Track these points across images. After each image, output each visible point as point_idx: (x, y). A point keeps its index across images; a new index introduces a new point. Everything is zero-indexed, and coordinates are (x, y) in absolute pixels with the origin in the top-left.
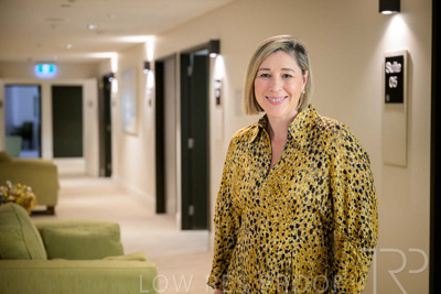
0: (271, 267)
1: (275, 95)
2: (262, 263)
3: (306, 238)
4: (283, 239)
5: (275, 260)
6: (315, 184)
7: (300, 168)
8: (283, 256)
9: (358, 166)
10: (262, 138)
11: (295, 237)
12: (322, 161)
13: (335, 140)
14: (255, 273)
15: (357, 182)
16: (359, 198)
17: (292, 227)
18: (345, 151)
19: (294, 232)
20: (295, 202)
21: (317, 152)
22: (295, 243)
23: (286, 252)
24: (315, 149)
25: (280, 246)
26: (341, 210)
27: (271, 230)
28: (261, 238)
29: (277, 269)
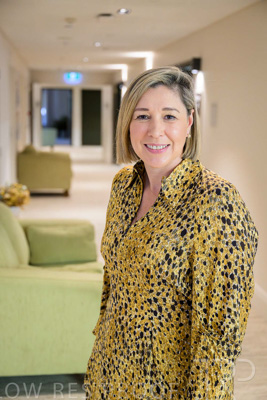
0: (129, 343)
1: (154, 142)
2: (121, 338)
3: (169, 315)
4: (142, 313)
5: (133, 337)
6: (173, 254)
7: (161, 231)
8: (142, 334)
9: (234, 243)
10: (134, 186)
11: (156, 314)
12: (188, 230)
13: (210, 209)
14: (113, 347)
15: (229, 264)
16: (229, 285)
17: (150, 301)
18: (221, 224)
19: (154, 307)
20: (149, 271)
21: (186, 217)
22: (156, 321)
23: (145, 330)
24: (185, 213)
25: (139, 321)
26: (203, 295)
27: (129, 300)
28: (121, 308)
29: (135, 349)
